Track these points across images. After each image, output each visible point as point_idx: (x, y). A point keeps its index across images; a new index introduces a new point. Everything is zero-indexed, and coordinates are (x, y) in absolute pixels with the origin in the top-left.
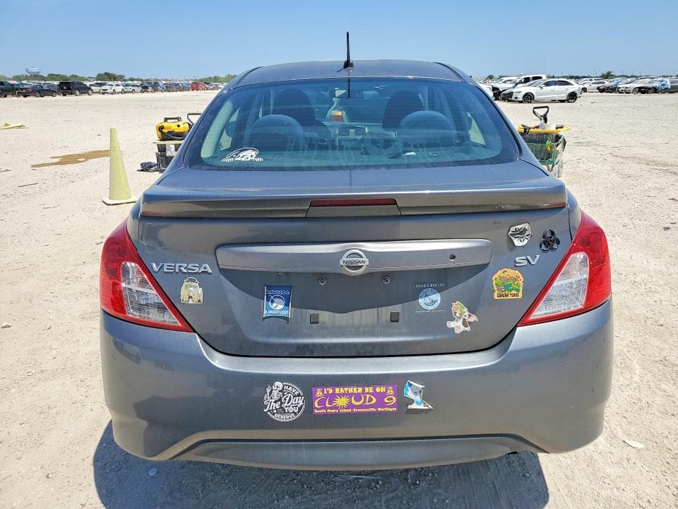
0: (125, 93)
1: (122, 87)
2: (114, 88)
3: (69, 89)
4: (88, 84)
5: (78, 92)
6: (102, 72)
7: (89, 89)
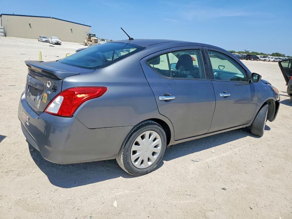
0: (275, 62)
1: (274, 59)
2: (270, 59)
3: (249, 57)
4: (259, 56)
5: (253, 59)
6: (275, 53)
7: (258, 58)
